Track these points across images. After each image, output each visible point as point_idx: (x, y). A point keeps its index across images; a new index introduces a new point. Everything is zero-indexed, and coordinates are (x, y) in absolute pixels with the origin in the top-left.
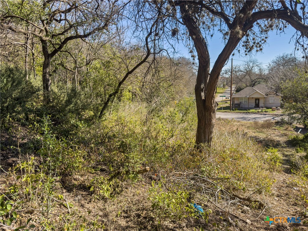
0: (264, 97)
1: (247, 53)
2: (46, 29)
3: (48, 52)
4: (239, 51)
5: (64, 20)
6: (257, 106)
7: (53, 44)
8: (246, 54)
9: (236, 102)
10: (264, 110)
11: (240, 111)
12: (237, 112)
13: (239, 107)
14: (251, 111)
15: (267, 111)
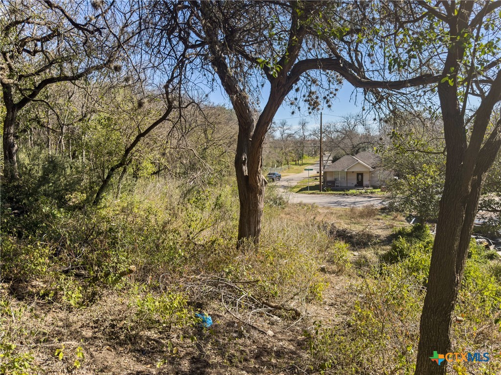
0: (370, 172)
1: (310, 110)
2: (9, 65)
3: (12, 101)
4: (299, 108)
5: (41, 51)
6: (360, 184)
7: (20, 90)
8: (310, 113)
9: (329, 178)
10: (369, 191)
11: (334, 192)
12: (330, 194)
13: (334, 186)
14: (351, 191)
15: (374, 192)
